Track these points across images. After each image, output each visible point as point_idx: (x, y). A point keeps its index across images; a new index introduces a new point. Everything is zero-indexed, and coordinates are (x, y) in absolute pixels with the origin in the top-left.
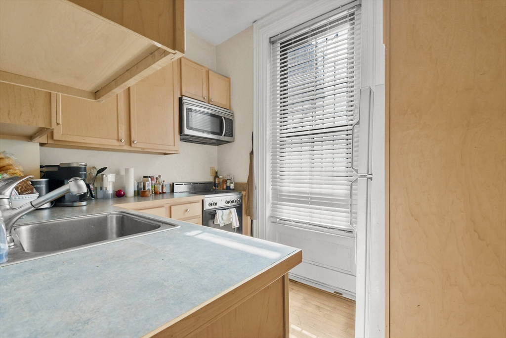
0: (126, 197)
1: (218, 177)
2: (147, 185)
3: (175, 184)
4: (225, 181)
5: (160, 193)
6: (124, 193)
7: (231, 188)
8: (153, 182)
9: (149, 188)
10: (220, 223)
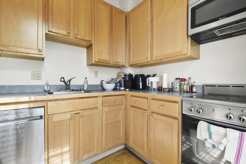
2: (175, 84)
3: (205, 85)
5: (188, 92)
8: (183, 83)
9: (176, 87)
10: (206, 140)
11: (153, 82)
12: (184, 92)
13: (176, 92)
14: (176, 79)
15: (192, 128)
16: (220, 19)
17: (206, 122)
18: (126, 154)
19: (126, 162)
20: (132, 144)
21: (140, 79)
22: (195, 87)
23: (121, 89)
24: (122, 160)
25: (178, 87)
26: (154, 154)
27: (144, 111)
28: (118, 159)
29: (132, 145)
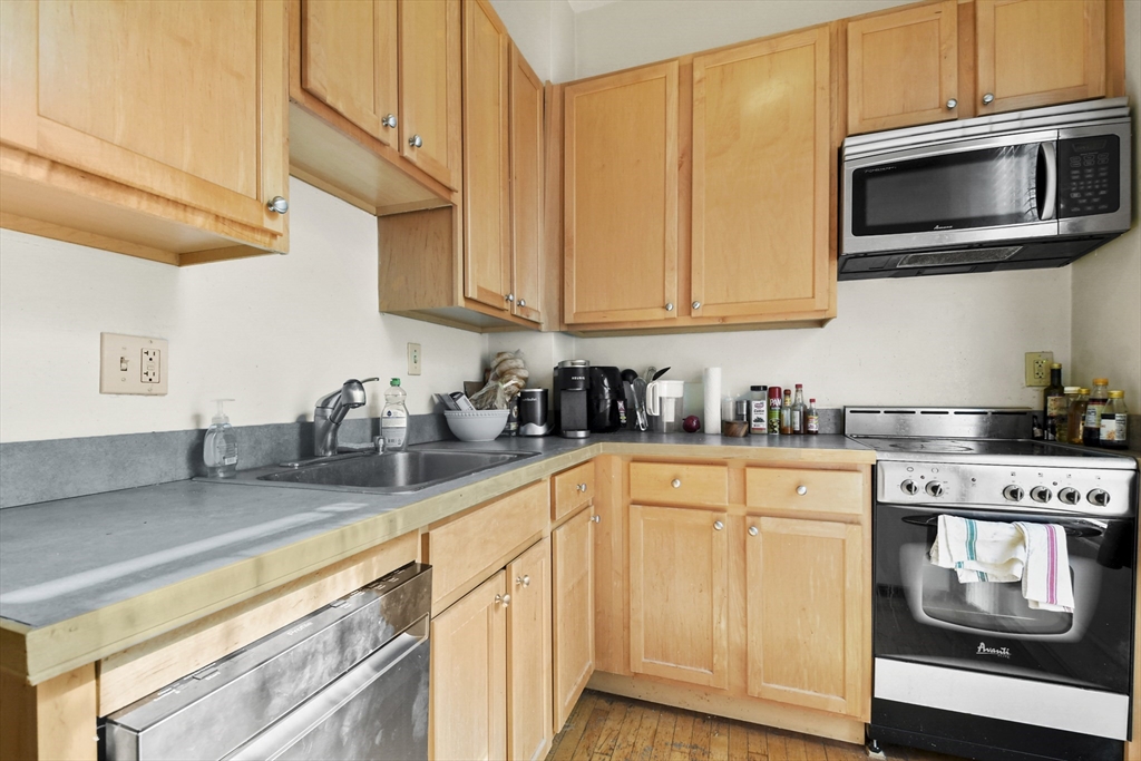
0: (703, 431)
1: (1061, 393)
2: (754, 408)
3: (848, 410)
4: (1080, 406)
5: (795, 433)
6: (698, 422)
7: (1104, 436)
8: (777, 402)
9: (760, 416)
10: (960, 567)
11: (665, 398)
12: (783, 432)
13: (760, 434)
14: (754, 388)
15: (915, 541)
16: (937, 227)
17: (954, 515)
18: (608, 713)
19: (641, 741)
20: (643, 660)
21: (606, 382)
22: (817, 414)
23: (529, 433)
24: (616, 739)
25: (764, 416)
26: (762, 665)
27: (716, 514)
28: (600, 742)
29: (648, 661)
